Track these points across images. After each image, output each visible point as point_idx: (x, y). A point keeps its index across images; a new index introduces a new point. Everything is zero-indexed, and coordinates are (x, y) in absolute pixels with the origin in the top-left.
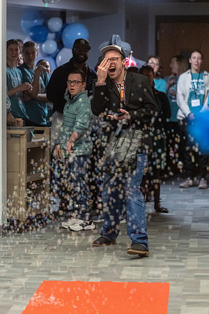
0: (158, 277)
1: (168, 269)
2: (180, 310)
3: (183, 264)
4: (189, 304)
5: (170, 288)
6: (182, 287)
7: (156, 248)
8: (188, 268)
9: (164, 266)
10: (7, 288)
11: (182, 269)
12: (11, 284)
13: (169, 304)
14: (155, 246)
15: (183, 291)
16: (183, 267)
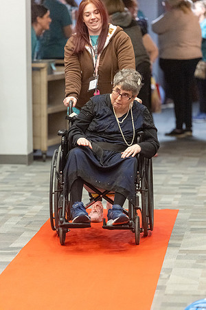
0: (168, 204)
1: (180, 196)
2: (183, 236)
3: (195, 191)
4: (192, 230)
5: (179, 214)
6: (190, 214)
7: (174, 176)
8: (200, 195)
9: (177, 194)
10: (22, 215)
11: (193, 196)
12: (27, 211)
13: (174, 230)
14: (172, 174)
15: (190, 218)
16: (195, 194)
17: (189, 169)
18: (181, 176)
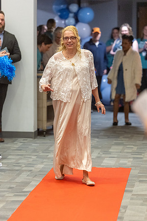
0: (125, 164)
1: (132, 160)
2: (134, 185)
3: (142, 156)
4: (141, 181)
5: (131, 171)
6: (138, 171)
8: (144, 159)
9: (130, 158)
11: (140, 160)
12: (34, 168)
13: (128, 181)
14: (127, 145)
17: (138, 142)
18: (132, 146)
